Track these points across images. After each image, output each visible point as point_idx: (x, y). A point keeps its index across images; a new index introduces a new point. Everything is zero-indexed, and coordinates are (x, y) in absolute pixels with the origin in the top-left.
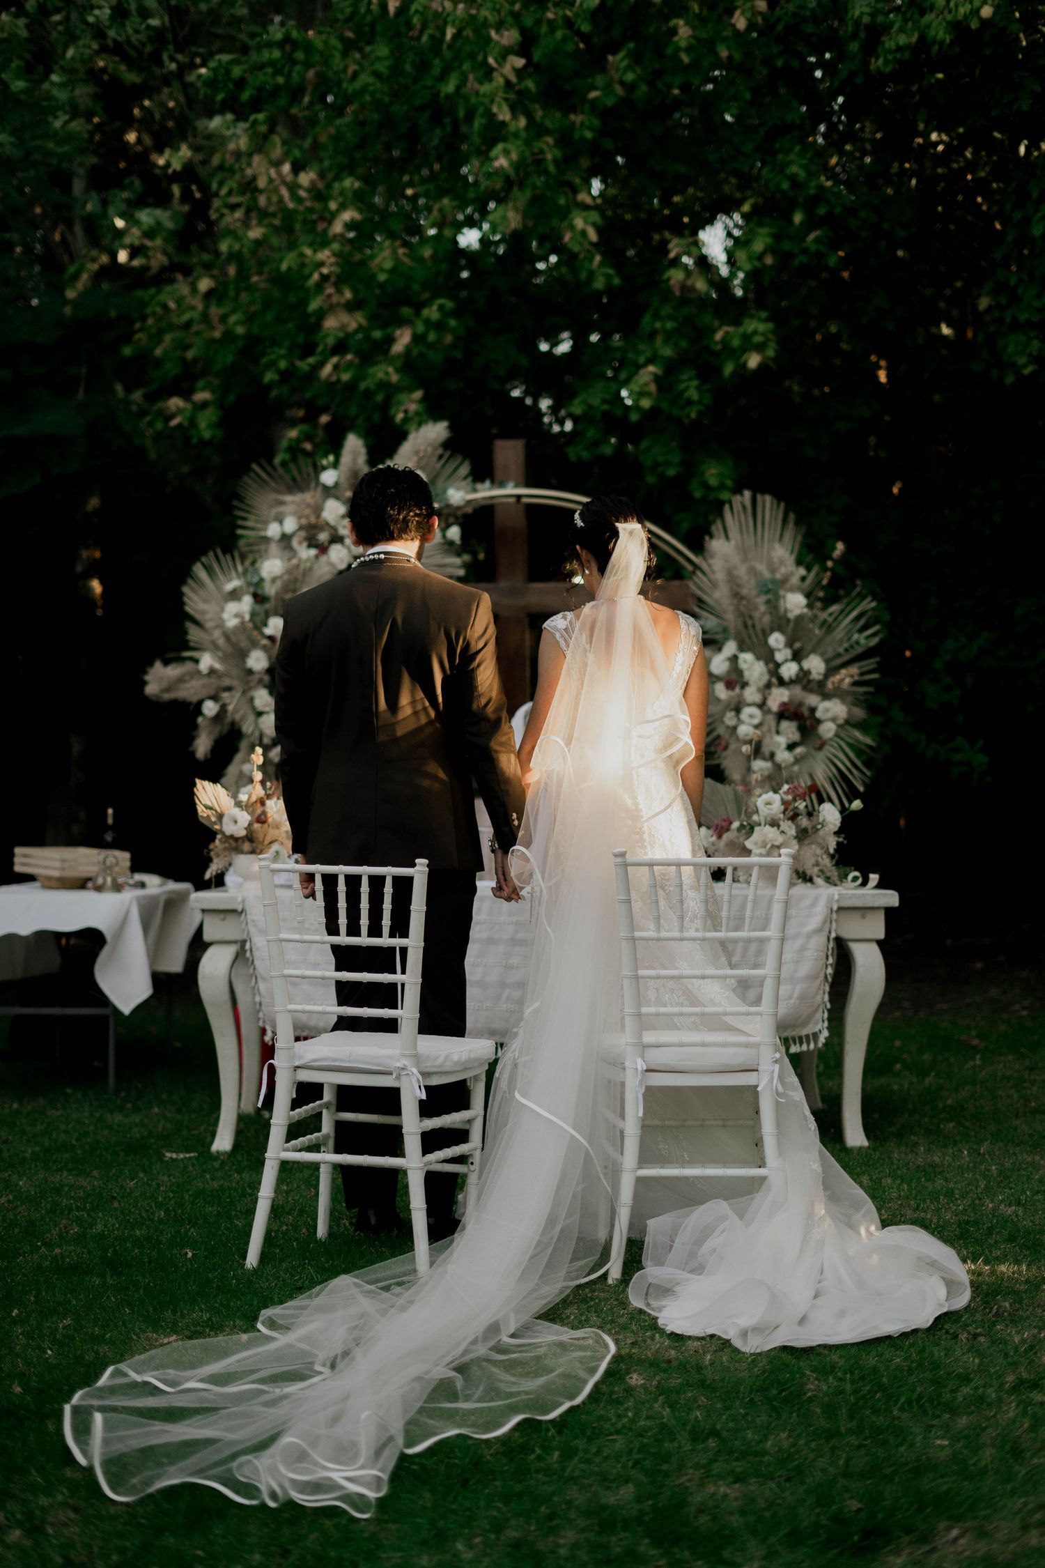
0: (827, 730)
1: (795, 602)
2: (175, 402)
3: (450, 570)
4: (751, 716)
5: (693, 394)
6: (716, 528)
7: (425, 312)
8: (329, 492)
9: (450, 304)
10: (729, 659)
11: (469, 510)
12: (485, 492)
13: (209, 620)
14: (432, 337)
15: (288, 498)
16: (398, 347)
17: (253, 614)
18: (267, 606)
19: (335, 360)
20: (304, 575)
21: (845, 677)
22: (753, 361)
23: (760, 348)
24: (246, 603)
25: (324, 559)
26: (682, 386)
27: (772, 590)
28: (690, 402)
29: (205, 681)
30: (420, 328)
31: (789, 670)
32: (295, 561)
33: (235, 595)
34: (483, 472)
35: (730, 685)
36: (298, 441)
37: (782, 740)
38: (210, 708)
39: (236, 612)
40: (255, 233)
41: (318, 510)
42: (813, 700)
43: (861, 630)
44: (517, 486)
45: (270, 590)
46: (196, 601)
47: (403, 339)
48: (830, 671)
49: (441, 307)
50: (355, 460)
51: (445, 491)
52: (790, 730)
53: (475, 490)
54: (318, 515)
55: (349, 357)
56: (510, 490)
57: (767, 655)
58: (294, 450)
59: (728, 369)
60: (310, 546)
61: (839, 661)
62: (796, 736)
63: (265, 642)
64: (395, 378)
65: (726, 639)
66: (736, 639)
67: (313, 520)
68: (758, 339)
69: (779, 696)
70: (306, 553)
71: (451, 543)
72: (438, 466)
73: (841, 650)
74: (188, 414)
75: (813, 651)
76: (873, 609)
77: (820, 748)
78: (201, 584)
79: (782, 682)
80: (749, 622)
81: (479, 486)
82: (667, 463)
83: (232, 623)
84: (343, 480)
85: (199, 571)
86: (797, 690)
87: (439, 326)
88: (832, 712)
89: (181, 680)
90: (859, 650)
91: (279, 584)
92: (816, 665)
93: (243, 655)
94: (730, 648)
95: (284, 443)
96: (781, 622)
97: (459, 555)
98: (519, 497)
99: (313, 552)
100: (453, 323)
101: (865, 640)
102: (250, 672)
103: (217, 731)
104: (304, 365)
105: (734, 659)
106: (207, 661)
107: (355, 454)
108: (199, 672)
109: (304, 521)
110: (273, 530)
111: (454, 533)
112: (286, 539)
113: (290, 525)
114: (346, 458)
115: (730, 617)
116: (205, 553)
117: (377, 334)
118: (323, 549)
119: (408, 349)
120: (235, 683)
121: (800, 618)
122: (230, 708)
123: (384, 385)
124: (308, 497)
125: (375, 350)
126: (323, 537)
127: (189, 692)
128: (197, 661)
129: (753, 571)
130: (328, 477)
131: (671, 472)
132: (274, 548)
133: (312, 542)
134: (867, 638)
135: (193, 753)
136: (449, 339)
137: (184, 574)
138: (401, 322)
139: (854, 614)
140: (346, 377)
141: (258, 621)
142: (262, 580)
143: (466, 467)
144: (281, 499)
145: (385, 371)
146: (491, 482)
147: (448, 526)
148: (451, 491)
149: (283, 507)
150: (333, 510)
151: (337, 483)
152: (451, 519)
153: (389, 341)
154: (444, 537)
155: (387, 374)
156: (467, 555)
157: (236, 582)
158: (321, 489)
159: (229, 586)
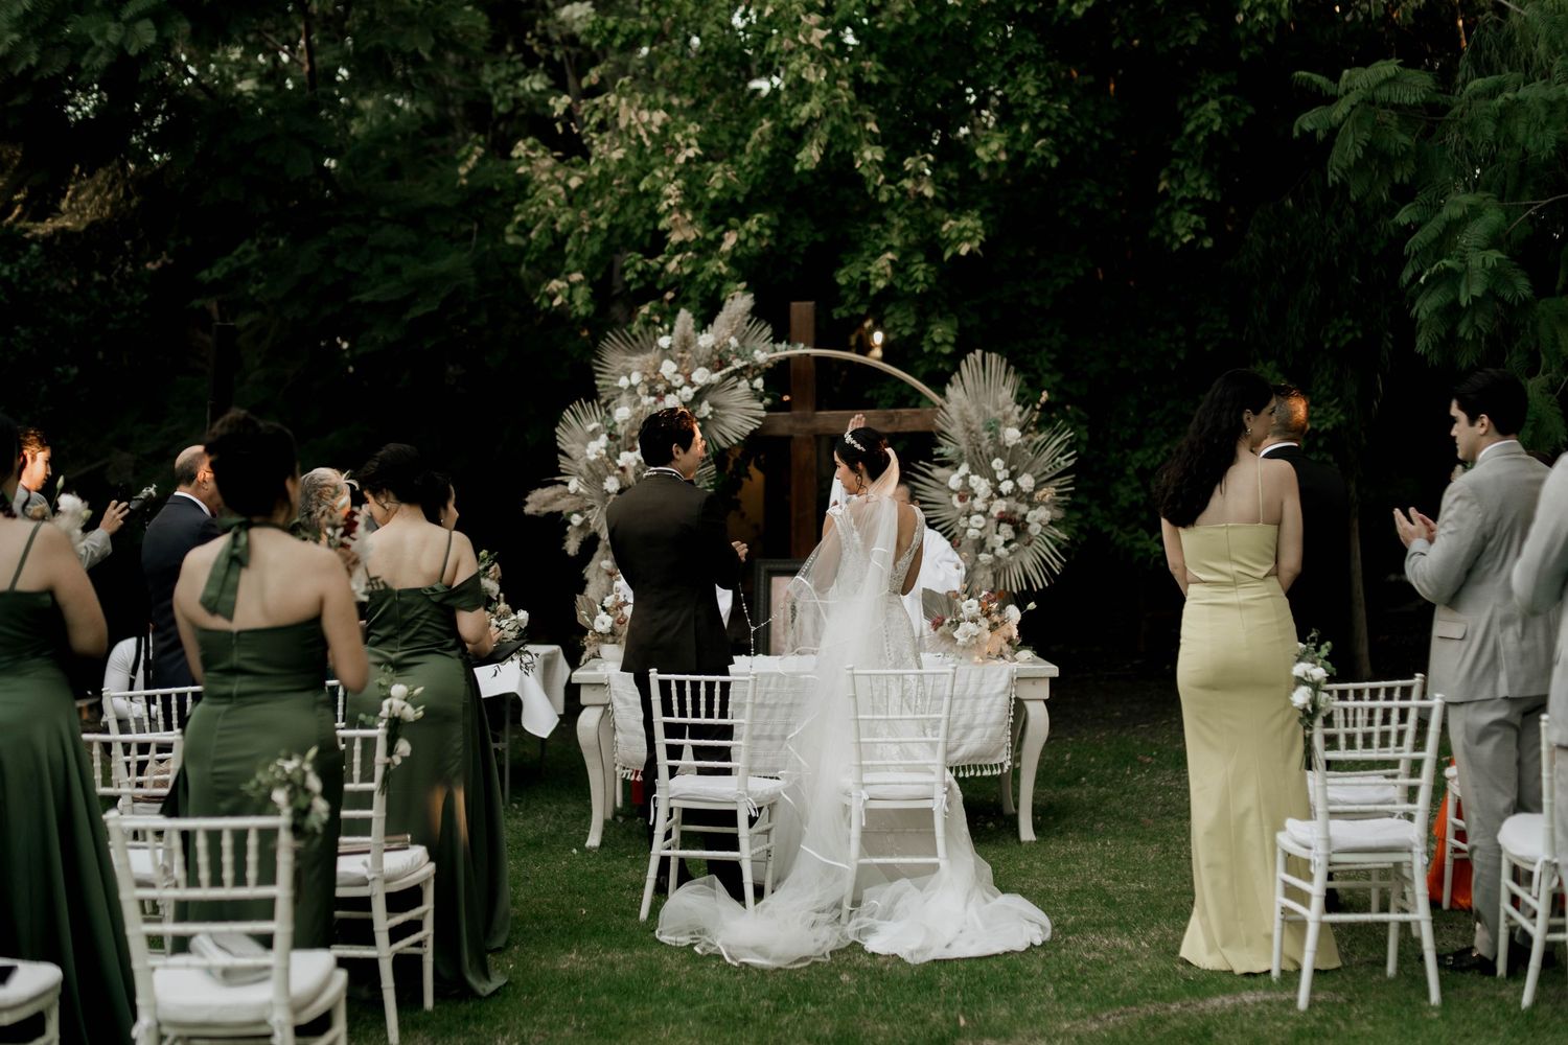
0: (1035, 529)
1: (1012, 435)
2: (555, 284)
3: (755, 413)
4: (977, 522)
5: (920, 276)
6: (955, 378)
7: (747, 222)
8: (666, 353)
9: (764, 218)
10: (962, 478)
11: (770, 365)
12: (784, 351)
13: (575, 454)
14: (751, 242)
15: (635, 359)
16: (726, 246)
17: (607, 448)
18: (619, 442)
19: (678, 257)
21: (1048, 493)
22: (964, 249)
23: (969, 240)
24: (603, 439)
26: (913, 269)
27: (993, 427)
28: (917, 281)
29: (573, 499)
30: (743, 234)
31: (1006, 487)
32: (639, 408)
33: (594, 435)
34: (781, 335)
35: (962, 499)
36: (650, 315)
37: (1000, 539)
38: (576, 520)
39: (596, 448)
40: (617, 154)
41: (657, 368)
42: (1023, 508)
43: (1061, 455)
44: (806, 346)
45: (621, 430)
46: (566, 438)
47: (730, 241)
48: (1037, 488)
49: (759, 220)
50: (685, 328)
51: (752, 352)
52: (1007, 531)
53: (775, 351)
54: (657, 373)
55: (690, 254)
56: (800, 350)
57: (992, 476)
58: (648, 322)
59: (948, 254)
60: (650, 395)
61: (1045, 478)
62: (1012, 535)
63: (618, 472)
64: (724, 270)
65: (962, 461)
66: (968, 462)
67: (654, 377)
68: (969, 234)
69: (999, 506)
70: (648, 401)
71: (757, 390)
72: (748, 329)
73: (1047, 469)
74: (566, 293)
75: (1025, 471)
76: (1071, 438)
77: (1029, 544)
78: (570, 426)
79: (1000, 495)
80: (978, 450)
81: (778, 346)
82: (905, 325)
83: (593, 457)
84: (675, 342)
85: (567, 415)
86: (1012, 501)
87: (758, 235)
88: (1038, 517)
89: (555, 499)
90: (1060, 469)
91: (627, 425)
92: (1026, 482)
93: (601, 480)
94: (964, 469)
95: (640, 317)
96: (1001, 450)
97: (761, 400)
98: (808, 355)
99: (653, 399)
100: (767, 232)
101: (1065, 462)
102: (606, 493)
103: (582, 535)
104: (655, 263)
105: (966, 478)
106: (574, 484)
107: (686, 324)
108: (568, 493)
109: (646, 378)
110: (623, 382)
111: (759, 383)
112: (632, 389)
113: (636, 378)
114: (678, 328)
115: (964, 446)
116: (572, 402)
117: (711, 237)
118: (660, 397)
119: (734, 248)
120: (596, 502)
121: (1016, 446)
122: (592, 522)
123: (717, 276)
124: (651, 357)
125: (706, 249)
126: (660, 387)
127: (560, 506)
128: (566, 484)
129: (981, 411)
130: (664, 342)
131: (906, 332)
132: (625, 397)
133: (652, 392)
134: (1066, 460)
135: (565, 551)
136: (765, 244)
137: (556, 419)
138: (728, 228)
139: (1057, 441)
140: (687, 270)
141: (612, 454)
142: (615, 424)
143: (768, 331)
144: (629, 358)
145: (718, 266)
146: (788, 343)
147: (755, 377)
148: (757, 352)
149: (629, 365)
150: (668, 368)
151: (671, 346)
152: (757, 372)
153: (720, 240)
154: (751, 384)
155: (719, 268)
156: (767, 401)
157: (595, 425)
158: (659, 351)
159: (590, 428)
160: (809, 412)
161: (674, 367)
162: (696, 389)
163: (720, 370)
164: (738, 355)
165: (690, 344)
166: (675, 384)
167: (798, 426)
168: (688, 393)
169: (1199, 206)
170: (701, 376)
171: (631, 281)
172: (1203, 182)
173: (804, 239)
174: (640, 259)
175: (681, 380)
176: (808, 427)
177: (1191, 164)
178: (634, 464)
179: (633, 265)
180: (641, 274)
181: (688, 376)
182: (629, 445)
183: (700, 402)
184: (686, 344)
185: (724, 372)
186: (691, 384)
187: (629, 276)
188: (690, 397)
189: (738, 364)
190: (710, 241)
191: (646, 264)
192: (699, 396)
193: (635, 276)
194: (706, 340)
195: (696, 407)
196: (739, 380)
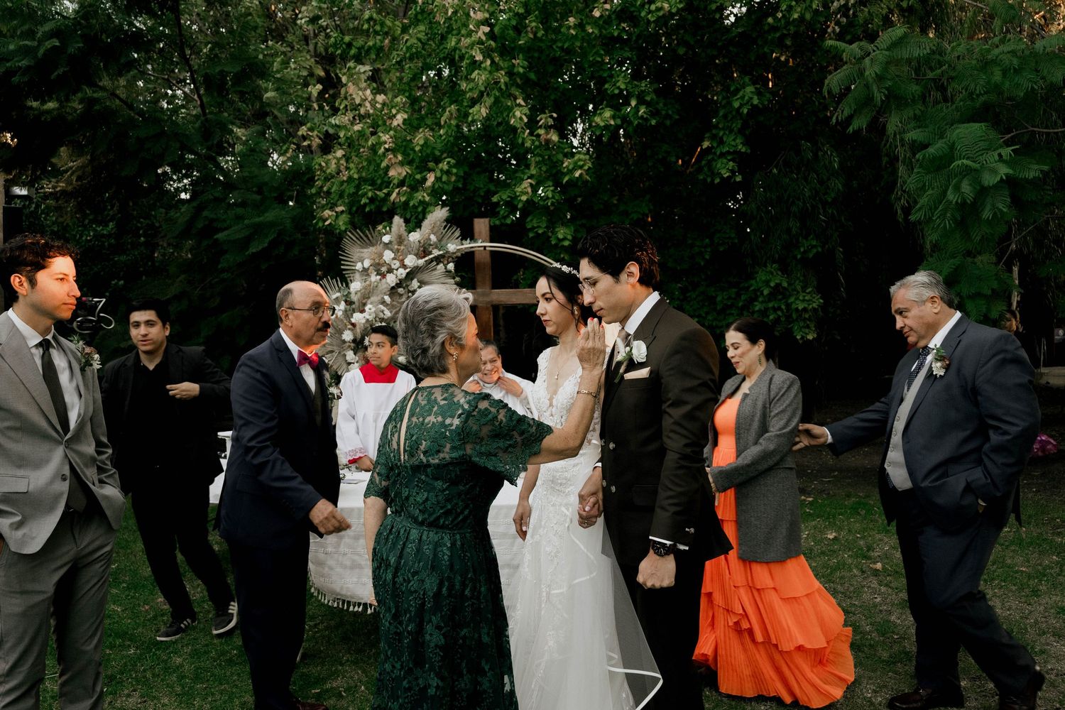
2: (327, 213)
7: (440, 165)
8: (387, 246)
9: (453, 161)
11: (459, 254)
12: (467, 245)
14: (445, 178)
15: (365, 250)
16: (429, 183)
17: (345, 311)
18: (354, 306)
19: (397, 190)
20: (373, 290)
22: (577, 174)
24: (343, 305)
25: (384, 281)
30: (439, 174)
32: (368, 283)
33: (336, 301)
34: (468, 234)
40: (357, 128)
41: (381, 255)
44: (484, 241)
45: (354, 298)
47: (431, 178)
49: (448, 163)
50: (399, 229)
51: (446, 245)
53: (462, 244)
54: (381, 258)
55: (405, 188)
56: (481, 244)
59: (567, 179)
60: (378, 274)
63: (350, 326)
64: (427, 199)
67: (378, 261)
70: (374, 278)
71: (450, 272)
72: (444, 232)
74: (334, 218)
81: (464, 242)
84: (393, 239)
87: (448, 173)
91: (359, 294)
93: (341, 333)
97: (454, 278)
98: (485, 247)
99: (379, 277)
100: (454, 171)
102: (344, 342)
104: (381, 194)
107: (399, 227)
109: (374, 261)
110: (359, 266)
111: (451, 266)
112: (365, 270)
113: (367, 264)
114: (394, 228)
117: (418, 177)
118: (384, 276)
119: (434, 184)
120: (335, 348)
123: (422, 202)
124: (376, 249)
125: (416, 186)
126: (384, 269)
130: (386, 239)
132: (357, 275)
133: (378, 272)
136: (453, 179)
138: (430, 170)
140: (403, 199)
141: (349, 314)
142: (350, 293)
143: (458, 233)
144: (362, 250)
145: (422, 196)
146: (471, 240)
147: (448, 263)
148: (449, 245)
149: (362, 255)
150: (388, 255)
151: (391, 242)
152: (450, 259)
153: (425, 180)
154: (446, 268)
155: (423, 197)
156: (458, 279)
157: (338, 294)
158: (382, 245)
159: (334, 296)
160: (487, 289)
161: (392, 255)
162: (408, 270)
163: (424, 257)
164: (436, 248)
165: (403, 240)
166: (393, 267)
167: (481, 299)
168: (402, 273)
169: (736, 156)
170: (411, 261)
171: (365, 205)
172: (738, 141)
173: (482, 186)
174: (371, 190)
175: (398, 264)
176: (487, 299)
177: (727, 132)
178: (364, 321)
179: (366, 193)
180: (372, 200)
181: (402, 261)
182: (361, 309)
183: (412, 279)
184: (401, 240)
185: (427, 258)
186: (404, 267)
187: (364, 201)
188: (404, 276)
189: (436, 253)
190: (418, 180)
191: (376, 194)
192: (410, 276)
193: (367, 201)
194: (415, 237)
195: (408, 283)
196: (438, 264)
